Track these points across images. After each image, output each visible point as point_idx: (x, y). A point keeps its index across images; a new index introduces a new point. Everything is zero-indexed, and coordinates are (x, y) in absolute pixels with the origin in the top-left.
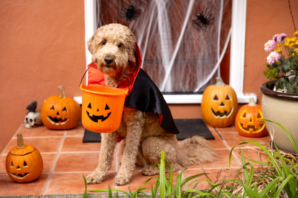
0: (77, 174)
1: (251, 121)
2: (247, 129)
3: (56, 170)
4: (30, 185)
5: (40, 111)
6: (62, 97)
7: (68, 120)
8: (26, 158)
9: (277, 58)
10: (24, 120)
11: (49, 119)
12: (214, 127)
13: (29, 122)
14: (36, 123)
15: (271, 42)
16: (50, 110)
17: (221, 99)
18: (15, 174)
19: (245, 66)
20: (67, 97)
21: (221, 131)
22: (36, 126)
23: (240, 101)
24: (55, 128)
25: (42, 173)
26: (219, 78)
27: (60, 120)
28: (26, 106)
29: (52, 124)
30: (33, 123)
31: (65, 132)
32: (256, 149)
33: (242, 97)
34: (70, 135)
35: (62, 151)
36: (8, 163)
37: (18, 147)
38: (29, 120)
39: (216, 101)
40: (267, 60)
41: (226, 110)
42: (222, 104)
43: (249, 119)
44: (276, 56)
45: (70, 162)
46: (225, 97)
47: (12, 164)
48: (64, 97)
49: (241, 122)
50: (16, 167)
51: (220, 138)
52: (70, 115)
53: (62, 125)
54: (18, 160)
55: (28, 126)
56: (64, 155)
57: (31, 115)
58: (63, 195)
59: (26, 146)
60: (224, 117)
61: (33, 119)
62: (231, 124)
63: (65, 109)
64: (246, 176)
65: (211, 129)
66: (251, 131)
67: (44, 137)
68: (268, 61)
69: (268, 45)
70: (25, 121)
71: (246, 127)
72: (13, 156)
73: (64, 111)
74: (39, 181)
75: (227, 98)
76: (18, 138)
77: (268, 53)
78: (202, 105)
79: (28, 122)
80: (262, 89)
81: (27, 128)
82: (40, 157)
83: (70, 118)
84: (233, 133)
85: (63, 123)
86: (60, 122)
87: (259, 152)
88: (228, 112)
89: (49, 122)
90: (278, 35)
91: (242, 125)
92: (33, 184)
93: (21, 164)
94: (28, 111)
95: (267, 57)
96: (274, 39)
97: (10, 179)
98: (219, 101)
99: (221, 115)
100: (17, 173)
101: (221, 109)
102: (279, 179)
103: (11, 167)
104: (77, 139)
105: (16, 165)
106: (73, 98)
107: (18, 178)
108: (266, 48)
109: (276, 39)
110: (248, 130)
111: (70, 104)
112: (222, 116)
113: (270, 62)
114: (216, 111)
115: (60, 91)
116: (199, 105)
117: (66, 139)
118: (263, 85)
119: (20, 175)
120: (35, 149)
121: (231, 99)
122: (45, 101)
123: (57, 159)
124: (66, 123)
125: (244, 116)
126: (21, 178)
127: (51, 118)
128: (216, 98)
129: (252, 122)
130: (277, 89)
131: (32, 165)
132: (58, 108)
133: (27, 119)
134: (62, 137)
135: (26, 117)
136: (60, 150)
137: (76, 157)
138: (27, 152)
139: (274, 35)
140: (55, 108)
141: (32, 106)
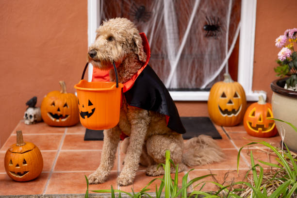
0: (78, 174)
1: (260, 120)
2: (256, 128)
3: (56, 169)
4: (29, 184)
5: (40, 107)
6: (63, 93)
7: (69, 116)
8: (26, 156)
9: (288, 55)
11: (49, 115)
12: (222, 126)
13: (29, 118)
14: (36, 119)
15: (282, 38)
16: (50, 106)
17: (229, 96)
18: (14, 173)
19: (255, 62)
20: (68, 92)
21: (228, 130)
22: (36, 122)
23: (248, 99)
24: (56, 125)
25: (42, 172)
26: (227, 74)
27: (61, 117)
28: (26, 102)
29: (52, 121)
30: (32, 120)
31: (66, 129)
32: (265, 149)
33: (251, 95)
34: (71, 132)
35: (63, 148)
36: (7, 161)
37: (18, 145)
38: (28, 116)
39: (223, 99)
40: (278, 56)
41: (234, 108)
42: (230, 102)
43: (258, 118)
44: (288, 52)
45: (71, 160)
46: (234, 94)
47: (11, 162)
48: (66, 93)
49: (250, 122)
50: (15, 165)
51: (228, 138)
52: (71, 111)
53: (62, 122)
54: (17, 158)
55: (27, 122)
56: (65, 153)
57: (31, 111)
58: (64, 195)
59: (25, 144)
60: (232, 115)
61: (33, 115)
62: (239, 123)
63: (66, 105)
64: (255, 178)
65: (218, 128)
66: (260, 131)
67: (44, 134)
68: (279, 58)
69: (279, 40)
70: (24, 117)
72: (12, 154)
73: (65, 107)
74: (38, 180)
75: (236, 96)
76: (17, 135)
77: (280, 49)
78: (209, 103)
79: (27, 118)
80: (272, 86)
81: (27, 124)
82: (40, 154)
83: (71, 114)
84: (241, 132)
85: (64, 120)
86: (60, 119)
87: (268, 153)
88: (236, 110)
89: (49, 118)
90: (290, 30)
91: (250, 124)
92: (32, 183)
93: (21, 163)
94: (28, 106)
95: (278, 53)
96: (285, 34)
97: (9, 178)
98: (227, 99)
99: (229, 113)
100: (16, 172)
101: (229, 107)
102: (290, 182)
103: (10, 165)
104: (79, 137)
105: (15, 163)
106: (74, 94)
107: (17, 177)
108: (277, 44)
109: (288, 35)
110: (257, 130)
111: (72, 100)
113: (281, 58)
114: (223, 109)
115: (61, 86)
116: (205, 102)
117: (67, 136)
118: (273, 83)
119: (19, 174)
120: (35, 147)
121: (239, 97)
122: (45, 96)
124: (67, 120)
125: (253, 114)
126: (20, 177)
127: (51, 114)
128: (224, 95)
129: (262, 121)
130: (288, 87)
131: (32, 164)
132: (59, 103)
133: (26, 115)
134: (63, 134)
135: (26, 113)
136: (61, 148)
137: (77, 155)
138: (27, 150)
139: (286, 29)
140: (56, 103)
141: (32, 101)
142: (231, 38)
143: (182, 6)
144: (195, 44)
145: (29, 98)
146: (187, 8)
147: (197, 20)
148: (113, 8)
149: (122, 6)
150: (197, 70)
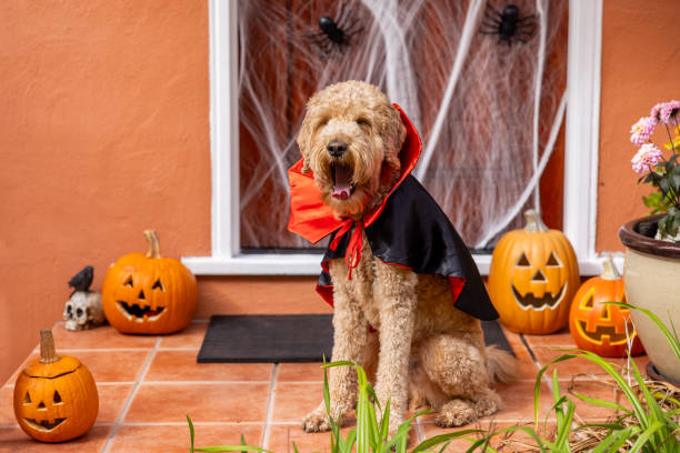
0: (176, 428)
1: (605, 316)
2: (596, 336)
3: (128, 418)
4: (66, 447)
5: (100, 291)
6: (152, 257)
7: (165, 310)
8: (60, 385)
9: (654, 160)
10: (63, 311)
11: (119, 307)
12: (521, 334)
13: (75, 316)
14: (91, 318)
15: (645, 123)
16: (123, 287)
17: (536, 262)
18: (30, 421)
19: (600, 184)
20: (164, 256)
21: (533, 342)
22: (91, 325)
23: (582, 272)
24: (135, 331)
26: (535, 210)
27: (147, 311)
29: (127, 319)
30: (83, 319)
31: (159, 340)
33: (589, 259)
34: (169, 346)
35: (147, 378)
36: (20, 397)
37: (43, 360)
38: (73, 311)
39: (523, 268)
40: (632, 164)
41: (548, 290)
42: (539, 277)
43: (601, 312)
44: (655, 154)
45: (162, 402)
46: (547, 258)
47: (28, 399)
48: (158, 257)
49: (583, 320)
50: (37, 403)
51: (531, 358)
52: (171, 298)
53: (150, 323)
54: (40, 389)
55: (71, 325)
56: (151, 388)
57: (80, 301)
59: (60, 359)
60: (545, 306)
61: (84, 309)
63: (157, 284)
65: (513, 338)
66: (606, 342)
67: (106, 349)
68: (634, 167)
69: (639, 128)
70: (65, 314)
71: (594, 330)
72: (30, 380)
73: (158, 289)
74: (87, 441)
75: (552, 261)
76: (42, 339)
77: (635, 148)
78: (491, 280)
79: (71, 316)
80: (623, 235)
81: (69, 330)
82: (91, 383)
83: (170, 306)
84: (566, 345)
85: (153, 319)
86: (145, 317)
88: (553, 296)
89: (121, 314)
90: (663, 105)
91: (583, 325)
92: (74, 446)
93: (49, 399)
94: (73, 289)
95: (633, 155)
96: (653, 113)
97: (23, 435)
98: (532, 269)
99: (538, 303)
100: (38, 420)
101: (536, 288)
102: (631, 431)
103: (25, 404)
104: (188, 354)
105: (36, 401)
106: (179, 260)
107: (40, 430)
108: (635, 137)
109: (658, 116)
110: (599, 340)
111: (172, 274)
112: (539, 306)
113: (639, 168)
114: (523, 294)
115: (147, 240)
117: (159, 354)
118: (627, 227)
119: (44, 424)
120: (80, 366)
121: (561, 265)
122: (113, 265)
123: (133, 396)
124: (160, 319)
125: (590, 303)
126: (47, 431)
127: (124, 305)
128: (524, 261)
129: (609, 319)
130: (663, 236)
131: (72, 402)
132: (143, 281)
133: (70, 308)
134: (150, 350)
135: (67, 304)
136: (142, 377)
137: (179, 392)
138: (62, 371)
139: (655, 104)
140: (136, 281)
141: (82, 276)
142: (546, 129)
143: (427, 56)
144: (460, 144)
145: (75, 270)
146: (441, 61)
147: (463, 89)
148: (269, 63)
149: (290, 57)
150: (467, 205)
